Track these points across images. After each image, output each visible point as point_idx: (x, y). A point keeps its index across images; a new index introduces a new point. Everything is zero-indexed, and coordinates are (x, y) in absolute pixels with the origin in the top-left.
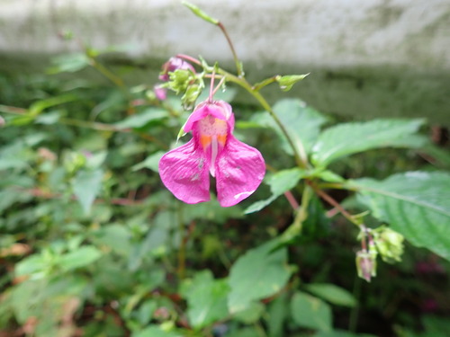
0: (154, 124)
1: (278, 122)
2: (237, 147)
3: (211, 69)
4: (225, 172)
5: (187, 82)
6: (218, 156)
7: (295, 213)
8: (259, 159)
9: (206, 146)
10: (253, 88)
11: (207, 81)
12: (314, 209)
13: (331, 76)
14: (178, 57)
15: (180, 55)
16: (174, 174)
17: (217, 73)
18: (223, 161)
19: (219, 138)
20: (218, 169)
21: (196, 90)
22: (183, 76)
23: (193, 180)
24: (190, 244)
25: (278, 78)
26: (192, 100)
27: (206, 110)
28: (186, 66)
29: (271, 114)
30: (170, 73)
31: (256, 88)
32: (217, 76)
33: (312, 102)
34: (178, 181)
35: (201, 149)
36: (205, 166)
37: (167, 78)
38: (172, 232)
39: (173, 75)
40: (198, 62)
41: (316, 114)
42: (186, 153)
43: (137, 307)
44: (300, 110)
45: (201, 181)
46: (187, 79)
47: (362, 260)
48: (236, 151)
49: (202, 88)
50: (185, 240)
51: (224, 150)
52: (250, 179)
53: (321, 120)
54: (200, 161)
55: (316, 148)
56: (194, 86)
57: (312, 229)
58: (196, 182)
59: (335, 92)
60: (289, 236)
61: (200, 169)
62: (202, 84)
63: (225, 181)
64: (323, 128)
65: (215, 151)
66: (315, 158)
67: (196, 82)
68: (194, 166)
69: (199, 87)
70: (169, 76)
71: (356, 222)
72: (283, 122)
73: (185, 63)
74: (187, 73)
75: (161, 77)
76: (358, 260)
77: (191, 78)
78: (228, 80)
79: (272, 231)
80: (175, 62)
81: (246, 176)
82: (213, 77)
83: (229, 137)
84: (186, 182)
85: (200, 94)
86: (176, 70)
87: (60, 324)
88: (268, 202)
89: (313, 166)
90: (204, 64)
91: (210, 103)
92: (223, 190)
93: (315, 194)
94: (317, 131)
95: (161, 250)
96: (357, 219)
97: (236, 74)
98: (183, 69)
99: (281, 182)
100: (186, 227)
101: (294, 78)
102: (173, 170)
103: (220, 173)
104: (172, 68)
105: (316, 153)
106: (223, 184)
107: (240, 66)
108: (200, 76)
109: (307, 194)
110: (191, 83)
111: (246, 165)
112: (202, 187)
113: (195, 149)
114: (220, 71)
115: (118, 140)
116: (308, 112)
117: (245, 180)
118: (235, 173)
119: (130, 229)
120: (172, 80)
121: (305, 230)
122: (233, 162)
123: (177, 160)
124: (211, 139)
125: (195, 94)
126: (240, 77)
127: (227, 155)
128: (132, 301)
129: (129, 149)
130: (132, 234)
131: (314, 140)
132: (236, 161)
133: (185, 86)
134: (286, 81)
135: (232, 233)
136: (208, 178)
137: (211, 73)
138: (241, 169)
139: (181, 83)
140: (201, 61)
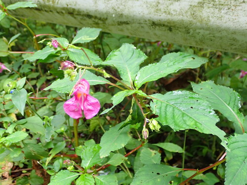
4: (87, 108)
6: (84, 102)
8: (98, 102)
9: (79, 97)
10: (97, 69)
16: (69, 109)
18: (86, 103)
34: (71, 111)
35: (78, 100)
36: (80, 106)
42: (73, 101)
43: (51, 163)
45: (79, 111)
48: (90, 100)
51: (86, 99)
52: (95, 109)
54: (77, 104)
58: (77, 111)
61: (78, 107)
63: (86, 111)
68: (76, 106)
84: (74, 111)
87: (4, 178)
88: (111, 109)
89: (135, 88)
91: (79, 83)
92: (86, 114)
103: (85, 108)
108: (75, 70)
109: (133, 101)
111: (94, 105)
112: (79, 113)
113: (76, 100)
118: (90, 107)
122: (89, 104)
123: (70, 104)
124: (81, 94)
126: (91, 67)
127: (87, 101)
128: (49, 159)
136: (81, 110)
138: (92, 106)
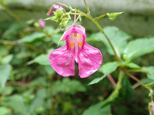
0: (38, 40)
1: (106, 37)
2: (88, 48)
3: (74, 10)
4: (82, 60)
5: (62, 16)
6: (79, 53)
7: (113, 87)
8: (99, 54)
9: (72, 48)
10: (94, 19)
11: (72, 16)
12: (125, 83)
13: (131, 15)
14: (57, 4)
15: (58, 3)
16: (57, 61)
17: (77, 12)
18: (81, 55)
19: (79, 44)
20: (79, 59)
21: (67, 20)
22: (60, 13)
23: (66, 64)
24: (56, 106)
25: (108, 14)
26: (65, 25)
27: (74, 29)
28: (61, 9)
29: (103, 33)
30: (53, 12)
31: (96, 20)
32: (77, 14)
33: (122, 28)
34: (58, 65)
35: (70, 49)
37: (52, 14)
38: (46, 100)
39: (55, 13)
40: (68, 7)
41: (124, 34)
42: (63, 51)
44: (116, 32)
45: (71, 65)
46: (62, 15)
47: (151, 106)
48: (88, 50)
49: (70, 19)
50: (54, 104)
51: (82, 49)
52: (95, 64)
53: (127, 37)
54: (70, 55)
55: (125, 51)
56: (66, 18)
57: (124, 93)
59: (134, 23)
60: (111, 98)
61: (70, 59)
62: (70, 17)
63: (82, 65)
64: (128, 41)
65: (77, 50)
66: (125, 56)
67: (66, 16)
68: (67, 58)
69: (68, 19)
70: (53, 13)
71: (148, 88)
72: (109, 37)
73: (60, 7)
74: (62, 12)
75: (48, 14)
76: (149, 106)
77: (64, 14)
78: (82, 15)
79: (101, 98)
80: (56, 7)
81: (93, 62)
82: (75, 14)
83: (84, 43)
84: (63, 66)
85: (68, 22)
86: (57, 11)
88: (102, 78)
89: (124, 60)
90: (70, 8)
91: (74, 26)
92: (81, 69)
93: (125, 75)
94: (125, 42)
95: (41, 109)
96: (148, 86)
97: (86, 13)
98: (60, 10)
99: (108, 69)
100: (54, 97)
101: (116, 14)
102: (56, 60)
103: (80, 61)
104: (55, 10)
105: (125, 54)
106: (81, 66)
107: (88, 8)
108: (68, 14)
109: (121, 75)
110: (64, 17)
111: (93, 57)
112: (71, 68)
113: (67, 49)
114: (78, 11)
115: (17, 50)
116: (120, 33)
117: (92, 65)
118: (88, 61)
119: (24, 97)
120: (55, 16)
121: (120, 94)
122: (86, 55)
123: (58, 55)
124: (74, 44)
125: (66, 22)
126: (88, 14)
127: (83, 52)
129: (22, 55)
130: (26, 100)
131: (124, 47)
132: (88, 55)
133: (61, 18)
134: (112, 16)
135: (78, 101)
136: (74, 63)
137: (74, 12)
138: (91, 59)
139: (59, 17)
140: (69, 6)
